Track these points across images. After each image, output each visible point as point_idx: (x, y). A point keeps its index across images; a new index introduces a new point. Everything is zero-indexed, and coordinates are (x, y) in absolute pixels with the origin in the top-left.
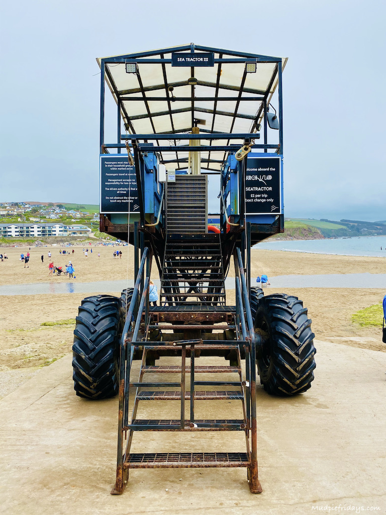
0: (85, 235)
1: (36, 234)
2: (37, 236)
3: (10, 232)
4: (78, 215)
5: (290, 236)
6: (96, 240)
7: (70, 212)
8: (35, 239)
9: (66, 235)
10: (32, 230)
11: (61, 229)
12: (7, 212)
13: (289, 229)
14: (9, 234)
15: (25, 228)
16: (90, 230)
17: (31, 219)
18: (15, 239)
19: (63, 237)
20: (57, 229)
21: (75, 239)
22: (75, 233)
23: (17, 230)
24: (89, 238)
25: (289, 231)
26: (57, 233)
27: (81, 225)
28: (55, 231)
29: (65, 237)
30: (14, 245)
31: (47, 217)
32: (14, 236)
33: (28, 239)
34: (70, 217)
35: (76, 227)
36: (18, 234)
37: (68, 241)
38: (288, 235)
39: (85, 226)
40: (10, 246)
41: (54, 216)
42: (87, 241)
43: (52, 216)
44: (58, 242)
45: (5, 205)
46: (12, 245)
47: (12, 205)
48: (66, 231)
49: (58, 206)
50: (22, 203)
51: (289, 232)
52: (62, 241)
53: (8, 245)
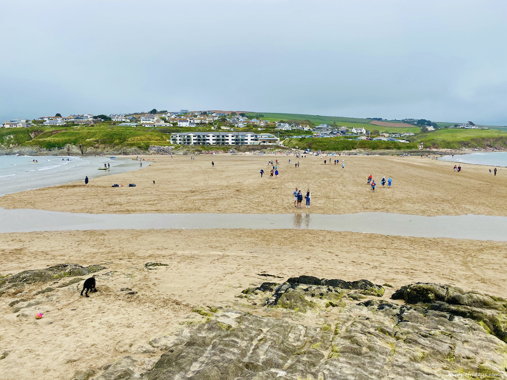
0: (274, 144)
1: (230, 142)
2: (231, 144)
3: (209, 140)
4: (262, 124)
5: (490, 146)
6: (286, 149)
7: (253, 120)
8: (230, 147)
9: (257, 144)
10: (227, 138)
11: (253, 138)
12: (200, 121)
13: (490, 138)
14: (207, 141)
15: (221, 136)
16: (279, 139)
17: (222, 128)
18: (212, 146)
19: (255, 146)
20: (249, 138)
21: (265, 147)
22: (264, 142)
23: (214, 138)
24: (278, 147)
25: (490, 141)
26: (249, 142)
27: (269, 134)
28: (247, 140)
29: (256, 145)
30: (213, 152)
31: (236, 126)
32: (212, 144)
33: (224, 147)
34: (256, 126)
35: (265, 136)
36: (215, 141)
37: (259, 150)
38: (488, 145)
39: (272, 135)
40: (209, 153)
41: (241, 125)
42: (277, 150)
43: (240, 125)
44: (250, 150)
45: (196, 114)
46: (211, 152)
47: (202, 114)
48: (256, 140)
49: (240, 114)
50: (209, 112)
51: (489, 143)
52: (254, 150)
53: (207, 152)
